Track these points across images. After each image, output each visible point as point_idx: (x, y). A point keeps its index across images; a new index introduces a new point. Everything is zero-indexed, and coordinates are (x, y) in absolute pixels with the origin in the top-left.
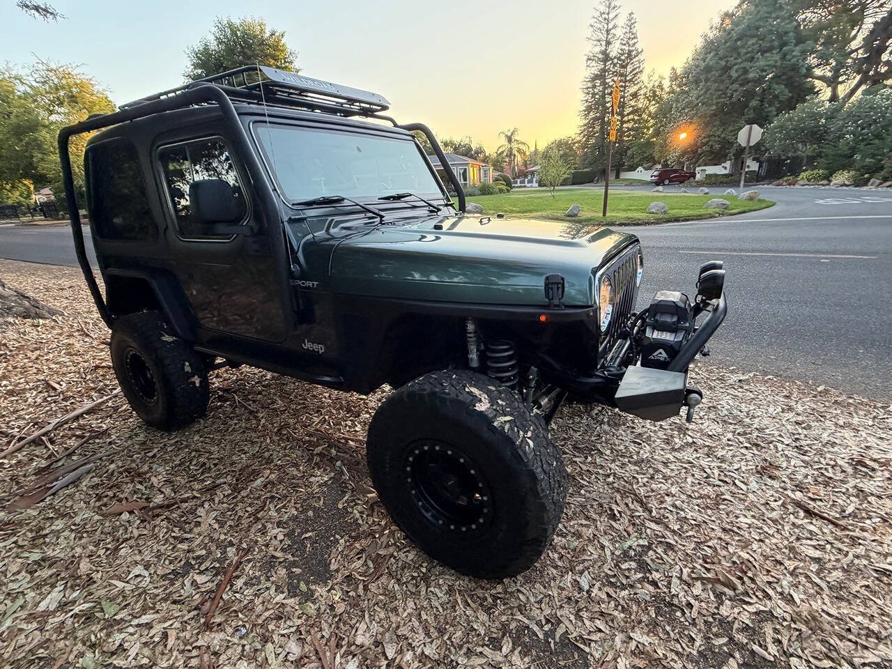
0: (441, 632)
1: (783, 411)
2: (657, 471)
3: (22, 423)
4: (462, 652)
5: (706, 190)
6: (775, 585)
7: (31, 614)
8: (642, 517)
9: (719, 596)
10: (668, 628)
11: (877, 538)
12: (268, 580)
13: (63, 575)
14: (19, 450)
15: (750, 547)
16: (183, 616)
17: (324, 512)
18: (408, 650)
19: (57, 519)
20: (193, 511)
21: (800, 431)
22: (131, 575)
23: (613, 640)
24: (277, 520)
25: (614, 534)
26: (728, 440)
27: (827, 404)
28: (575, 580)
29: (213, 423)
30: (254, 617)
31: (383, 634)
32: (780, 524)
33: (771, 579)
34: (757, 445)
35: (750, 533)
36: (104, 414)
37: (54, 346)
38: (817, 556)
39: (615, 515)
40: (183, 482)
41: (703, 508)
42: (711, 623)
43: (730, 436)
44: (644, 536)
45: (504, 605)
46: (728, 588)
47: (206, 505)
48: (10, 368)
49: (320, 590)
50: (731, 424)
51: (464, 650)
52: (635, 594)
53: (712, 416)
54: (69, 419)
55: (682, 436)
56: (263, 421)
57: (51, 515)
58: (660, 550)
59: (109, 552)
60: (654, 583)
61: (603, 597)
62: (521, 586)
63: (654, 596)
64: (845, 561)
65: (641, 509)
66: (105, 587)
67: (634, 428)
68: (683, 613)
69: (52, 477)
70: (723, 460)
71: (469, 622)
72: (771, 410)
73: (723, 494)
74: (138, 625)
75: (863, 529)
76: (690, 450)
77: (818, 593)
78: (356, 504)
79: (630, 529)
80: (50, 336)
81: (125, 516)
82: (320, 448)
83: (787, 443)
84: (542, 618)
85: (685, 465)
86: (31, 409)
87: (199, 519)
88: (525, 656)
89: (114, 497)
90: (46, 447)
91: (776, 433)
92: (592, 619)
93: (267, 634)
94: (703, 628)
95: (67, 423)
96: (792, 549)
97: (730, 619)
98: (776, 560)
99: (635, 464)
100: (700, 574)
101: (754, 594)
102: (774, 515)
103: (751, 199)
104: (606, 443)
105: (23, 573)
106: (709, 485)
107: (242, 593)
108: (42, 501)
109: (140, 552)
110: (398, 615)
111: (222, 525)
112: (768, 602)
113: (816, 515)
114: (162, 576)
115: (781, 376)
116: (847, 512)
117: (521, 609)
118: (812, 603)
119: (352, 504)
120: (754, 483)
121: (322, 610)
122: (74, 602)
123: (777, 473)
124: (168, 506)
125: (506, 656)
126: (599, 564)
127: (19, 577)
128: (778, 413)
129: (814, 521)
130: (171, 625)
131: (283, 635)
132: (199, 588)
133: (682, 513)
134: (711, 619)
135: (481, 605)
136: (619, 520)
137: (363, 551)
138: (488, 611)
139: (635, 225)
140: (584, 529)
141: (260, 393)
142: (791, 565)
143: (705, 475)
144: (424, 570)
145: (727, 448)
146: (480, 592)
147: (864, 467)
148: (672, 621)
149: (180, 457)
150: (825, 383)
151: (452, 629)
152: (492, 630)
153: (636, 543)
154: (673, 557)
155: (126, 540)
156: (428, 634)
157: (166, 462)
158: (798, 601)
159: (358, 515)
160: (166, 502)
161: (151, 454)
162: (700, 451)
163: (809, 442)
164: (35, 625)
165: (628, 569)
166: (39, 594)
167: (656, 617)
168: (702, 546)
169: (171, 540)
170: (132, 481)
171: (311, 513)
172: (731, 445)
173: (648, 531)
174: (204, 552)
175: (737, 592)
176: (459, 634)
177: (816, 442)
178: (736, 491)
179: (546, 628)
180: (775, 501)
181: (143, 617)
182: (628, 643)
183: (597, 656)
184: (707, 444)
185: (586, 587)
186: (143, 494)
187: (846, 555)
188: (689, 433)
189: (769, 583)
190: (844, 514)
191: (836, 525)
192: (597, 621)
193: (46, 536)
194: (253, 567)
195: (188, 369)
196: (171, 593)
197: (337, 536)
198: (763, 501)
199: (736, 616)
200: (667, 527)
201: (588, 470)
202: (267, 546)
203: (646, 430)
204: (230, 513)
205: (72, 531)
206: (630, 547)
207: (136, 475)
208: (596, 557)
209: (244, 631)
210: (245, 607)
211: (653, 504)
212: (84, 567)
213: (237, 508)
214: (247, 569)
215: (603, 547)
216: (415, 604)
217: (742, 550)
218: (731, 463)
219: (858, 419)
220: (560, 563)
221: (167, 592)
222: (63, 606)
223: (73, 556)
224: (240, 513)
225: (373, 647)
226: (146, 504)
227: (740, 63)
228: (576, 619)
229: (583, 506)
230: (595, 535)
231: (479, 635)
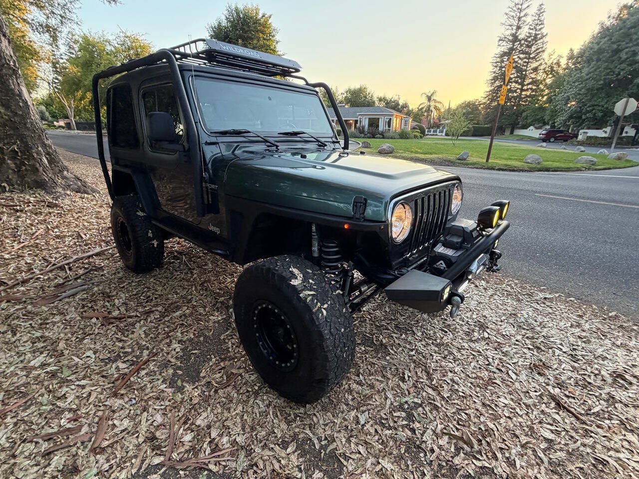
0: (253, 429)
1: (572, 326)
2: (451, 353)
3: (58, 255)
4: (260, 445)
5: (582, 148)
6: (506, 451)
7: (25, 367)
8: (424, 383)
9: (458, 450)
10: (409, 463)
11: (608, 435)
12: (160, 374)
13: (49, 348)
14: (51, 271)
15: (498, 421)
16: (104, 386)
17: (211, 340)
18: (227, 436)
19: (57, 315)
20: (133, 325)
21: (580, 343)
22: (85, 356)
23: (366, 461)
24: (180, 339)
25: (399, 391)
26: (517, 341)
27: (613, 327)
28: (357, 416)
29: (165, 272)
30: (143, 395)
31: (215, 422)
32: (531, 409)
33: (503, 446)
34: (538, 348)
35: (503, 411)
36: (105, 257)
37: (90, 212)
38: (550, 438)
39: (404, 377)
40: (133, 305)
41: (474, 386)
42: (443, 466)
43: (519, 337)
44: (419, 396)
45: (301, 421)
46: (467, 445)
47: (142, 322)
48: (61, 222)
49: (188, 387)
50: (524, 329)
51: (262, 444)
52: (396, 434)
53: (511, 321)
54: (84, 257)
55: (481, 332)
56: (195, 276)
57: (55, 312)
58: (427, 409)
59: (78, 340)
60: (413, 431)
61: (371, 431)
62: (318, 412)
63: (409, 439)
64: (572, 446)
65: (425, 377)
66: (69, 359)
67: (446, 320)
68: (426, 455)
69: (63, 290)
70: (505, 354)
71: (273, 427)
72: (562, 324)
73: (496, 379)
74: (78, 385)
75: (599, 426)
76: (483, 343)
77: (538, 464)
78: (232, 338)
79: (411, 390)
80: (89, 205)
81: (94, 320)
82: (223, 298)
83: (564, 350)
84: (323, 436)
85: (473, 353)
86: (66, 248)
87: (135, 330)
88: (301, 457)
89: (92, 307)
90: (66, 272)
91: (558, 342)
92: (357, 444)
93: (147, 406)
94: (435, 468)
95: (82, 259)
96: (531, 429)
97: (458, 467)
98: (514, 434)
99: (437, 345)
100: (450, 431)
101: (486, 454)
102: (529, 402)
103: (619, 158)
104: (421, 327)
105: (29, 343)
106: (487, 370)
107: (142, 379)
108: (53, 303)
109: (95, 343)
110: (229, 412)
111: (147, 335)
112: (494, 461)
113: (565, 408)
114: (102, 360)
115: (581, 299)
116: (592, 411)
117: (311, 427)
118: (529, 470)
119: (229, 338)
120: (524, 376)
121: (185, 399)
122: (49, 365)
123: (546, 372)
124: (120, 319)
125: (288, 454)
126: (378, 409)
127: (26, 344)
128: (566, 327)
129: (561, 413)
130: (96, 389)
131: (155, 409)
132: (119, 371)
133: (456, 386)
134: (444, 464)
135: (286, 418)
136: (406, 382)
137: (224, 368)
138: (289, 423)
139: (510, 171)
140: (378, 383)
141: (200, 258)
142: (524, 439)
143: (487, 363)
144: (256, 388)
145: (513, 346)
146: (288, 410)
147: (623, 380)
148: (415, 459)
149: (137, 290)
150: (617, 310)
151: (260, 429)
152: (286, 436)
153: (412, 400)
154: (435, 415)
155: (91, 334)
156: (243, 429)
157: (128, 291)
158: (518, 466)
159: (230, 345)
160: (119, 316)
161: (122, 286)
162: (491, 344)
163: (584, 353)
164: (24, 373)
165: (399, 417)
166: (33, 356)
167: (404, 453)
168: (461, 412)
169: (114, 339)
170: (104, 300)
171: (202, 339)
172: (517, 345)
173: (424, 394)
174: (130, 350)
175: (473, 449)
176: (264, 433)
177: (590, 354)
178: (507, 378)
179: (323, 443)
180: (536, 391)
181: (83, 381)
182: (376, 466)
183: (350, 469)
184: (498, 340)
185: (362, 422)
186: (108, 309)
187: (575, 442)
188: (488, 331)
189: (501, 449)
190: (589, 412)
191: (577, 418)
192: (360, 446)
193: (48, 323)
194: (155, 365)
195: (150, 235)
196: (103, 371)
197: (213, 356)
198: (524, 390)
199: (464, 466)
200: (439, 394)
201: (399, 344)
202: (168, 354)
203: (455, 323)
204: (154, 329)
205: (63, 323)
206: (406, 402)
207: (107, 296)
208: (378, 403)
209: (134, 402)
210: (141, 388)
211: (437, 376)
212: (62, 345)
213: (160, 327)
214: (151, 365)
215: (386, 398)
216: (243, 408)
217: (490, 421)
218: (511, 358)
219: (634, 343)
220: (351, 403)
221: (101, 369)
222: (43, 365)
223: (58, 338)
224: (160, 331)
225: (206, 429)
226: (107, 315)
227: (630, 47)
228: (346, 442)
229: (384, 368)
230: (384, 389)
231: (276, 437)
